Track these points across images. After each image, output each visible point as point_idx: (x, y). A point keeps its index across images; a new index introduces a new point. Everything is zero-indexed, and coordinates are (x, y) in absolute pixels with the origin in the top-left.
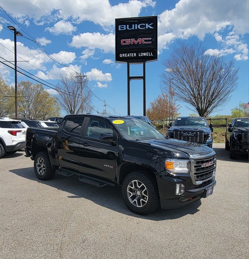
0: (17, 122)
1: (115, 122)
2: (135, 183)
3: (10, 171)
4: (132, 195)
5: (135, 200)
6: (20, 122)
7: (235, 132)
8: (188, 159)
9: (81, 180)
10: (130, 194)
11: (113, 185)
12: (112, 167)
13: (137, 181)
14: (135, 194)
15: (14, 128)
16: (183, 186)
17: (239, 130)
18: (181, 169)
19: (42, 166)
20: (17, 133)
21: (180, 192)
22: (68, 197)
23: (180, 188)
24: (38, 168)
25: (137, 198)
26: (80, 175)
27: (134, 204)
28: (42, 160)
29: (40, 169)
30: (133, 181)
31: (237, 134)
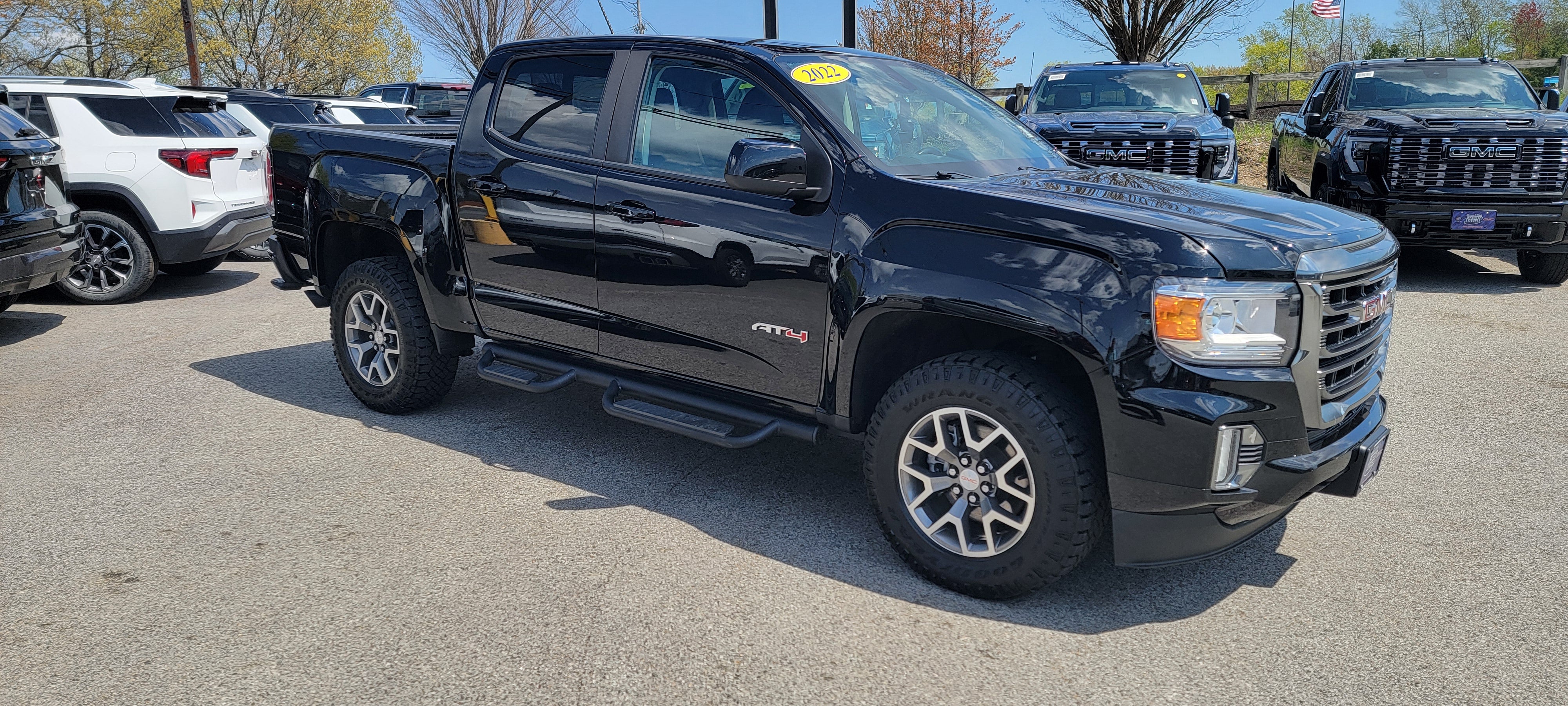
0: (204, 105)
1: (801, 74)
2: (951, 422)
3: (201, 366)
4: (928, 491)
5: (948, 518)
6: (222, 106)
7: (1352, 133)
8: (1290, 276)
9: (619, 409)
10: (919, 487)
11: (810, 434)
12: (802, 336)
13: (962, 412)
14: (944, 482)
15: (190, 134)
16: (1252, 436)
17: (1372, 122)
18: (1242, 339)
19: (379, 338)
20: (214, 163)
21: (1233, 470)
22: (551, 504)
23: (1241, 451)
24: (357, 352)
25: (960, 505)
26: (603, 380)
27: (944, 542)
28: (379, 308)
29: (369, 356)
30: (936, 415)
31: (1364, 143)
